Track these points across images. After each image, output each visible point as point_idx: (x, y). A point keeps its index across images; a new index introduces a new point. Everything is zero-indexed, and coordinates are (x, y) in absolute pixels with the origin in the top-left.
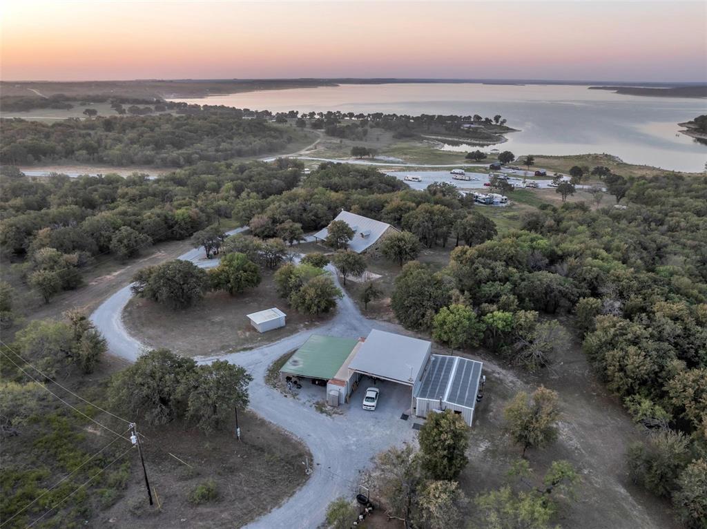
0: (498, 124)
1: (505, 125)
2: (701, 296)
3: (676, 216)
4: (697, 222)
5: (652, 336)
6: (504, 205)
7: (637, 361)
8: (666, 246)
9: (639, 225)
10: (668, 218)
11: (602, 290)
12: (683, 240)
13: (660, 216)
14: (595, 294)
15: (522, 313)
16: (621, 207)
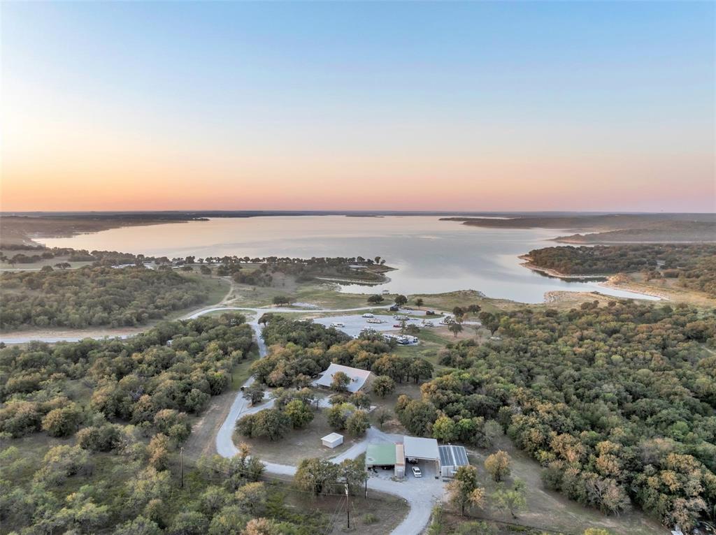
0: (379, 264)
1: (384, 264)
2: (558, 400)
3: (534, 345)
4: (547, 349)
5: (540, 422)
6: (416, 344)
7: (536, 435)
8: (532, 368)
9: (512, 355)
10: (529, 347)
11: (509, 401)
12: (542, 363)
13: (524, 346)
14: (505, 404)
15: (475, 418)
16: (496, 339)
